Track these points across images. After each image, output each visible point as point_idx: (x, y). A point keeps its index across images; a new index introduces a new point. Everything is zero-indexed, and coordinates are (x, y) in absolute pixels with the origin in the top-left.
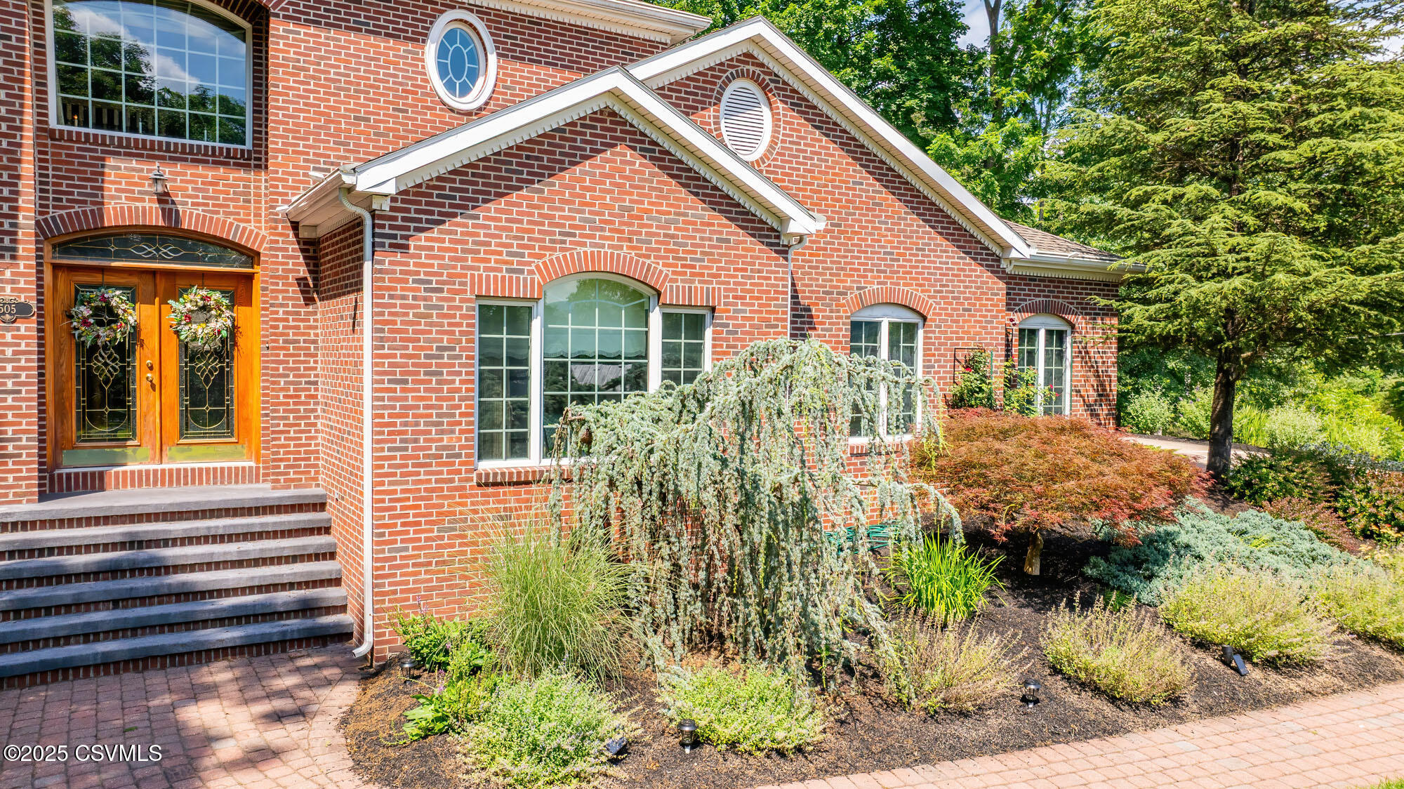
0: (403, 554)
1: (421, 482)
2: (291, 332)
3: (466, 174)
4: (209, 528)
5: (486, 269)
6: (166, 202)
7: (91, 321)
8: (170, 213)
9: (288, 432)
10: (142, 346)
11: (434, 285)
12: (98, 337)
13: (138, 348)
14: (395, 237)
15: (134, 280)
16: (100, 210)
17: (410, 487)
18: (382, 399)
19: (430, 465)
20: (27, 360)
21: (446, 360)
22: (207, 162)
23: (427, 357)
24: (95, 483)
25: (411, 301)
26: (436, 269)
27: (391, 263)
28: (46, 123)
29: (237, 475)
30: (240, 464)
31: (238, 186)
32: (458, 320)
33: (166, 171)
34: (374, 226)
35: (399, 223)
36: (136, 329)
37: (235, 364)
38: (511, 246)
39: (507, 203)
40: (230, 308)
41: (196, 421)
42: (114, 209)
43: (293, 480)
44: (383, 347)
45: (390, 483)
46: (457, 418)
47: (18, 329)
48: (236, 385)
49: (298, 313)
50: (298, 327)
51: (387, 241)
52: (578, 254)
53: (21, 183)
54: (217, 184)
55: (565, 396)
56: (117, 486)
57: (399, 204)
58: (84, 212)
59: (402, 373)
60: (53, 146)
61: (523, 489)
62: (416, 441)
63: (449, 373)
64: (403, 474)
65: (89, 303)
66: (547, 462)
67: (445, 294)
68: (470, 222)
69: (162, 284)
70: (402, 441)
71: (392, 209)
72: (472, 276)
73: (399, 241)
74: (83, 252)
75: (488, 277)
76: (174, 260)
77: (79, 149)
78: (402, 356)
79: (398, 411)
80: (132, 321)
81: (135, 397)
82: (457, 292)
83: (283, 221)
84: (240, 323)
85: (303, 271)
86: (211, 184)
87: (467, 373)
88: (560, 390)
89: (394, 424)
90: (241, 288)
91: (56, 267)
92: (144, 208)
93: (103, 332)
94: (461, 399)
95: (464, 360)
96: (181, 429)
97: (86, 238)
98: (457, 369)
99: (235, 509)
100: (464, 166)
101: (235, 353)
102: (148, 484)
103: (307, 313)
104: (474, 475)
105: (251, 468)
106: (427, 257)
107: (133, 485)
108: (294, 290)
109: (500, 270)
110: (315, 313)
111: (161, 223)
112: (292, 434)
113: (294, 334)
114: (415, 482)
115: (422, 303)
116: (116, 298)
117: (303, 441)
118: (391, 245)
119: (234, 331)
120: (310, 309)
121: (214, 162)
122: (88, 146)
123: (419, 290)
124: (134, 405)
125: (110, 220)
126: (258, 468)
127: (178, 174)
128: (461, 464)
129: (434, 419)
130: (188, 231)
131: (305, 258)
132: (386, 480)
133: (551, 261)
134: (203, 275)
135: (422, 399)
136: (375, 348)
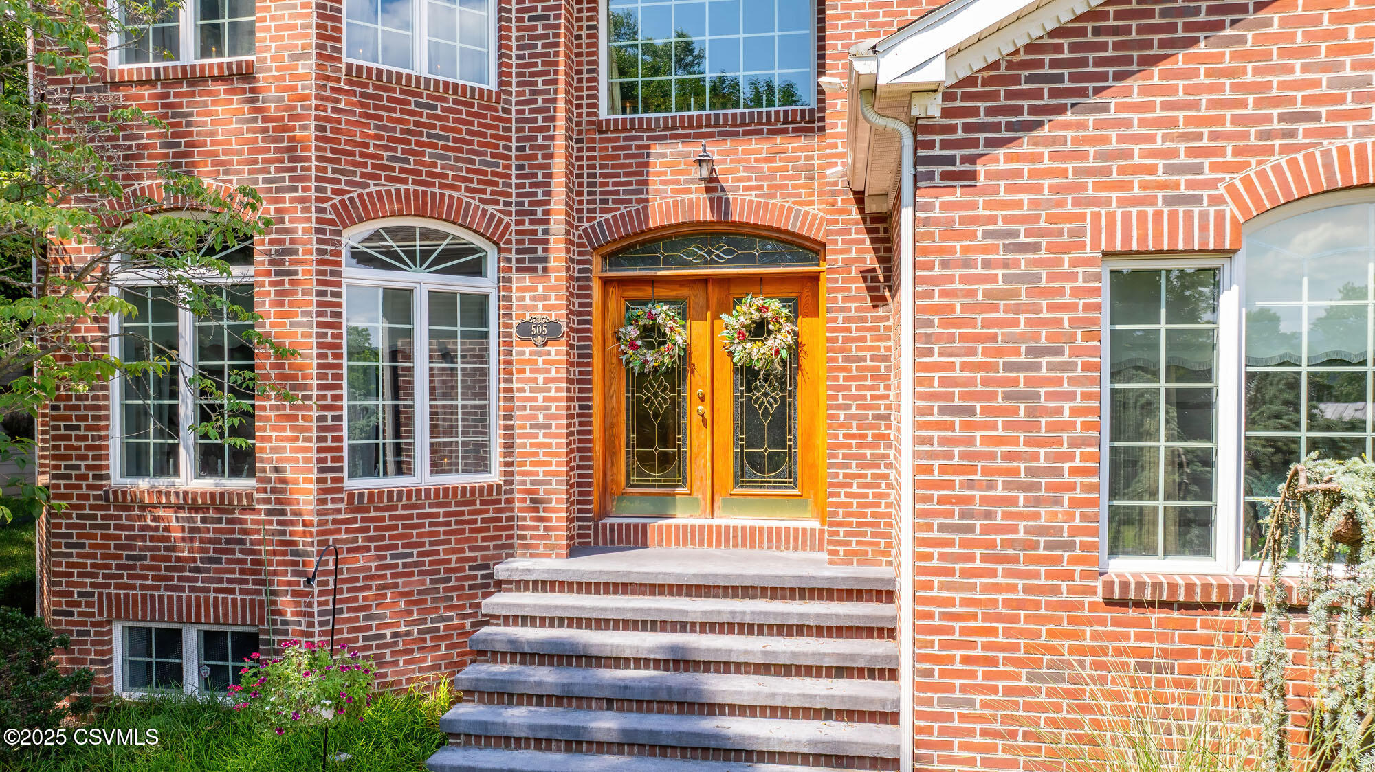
0: (964, 711)
1: (997, 588)
2: (854, 345)
3: (1082, 32)
4: (733, 613)
5: (1122, 202)
6: (714, 190)
7: (639, 343)
8: (720, 204)
9: (850, 485)
10: (693, 372)
11: (1023, 239)
12: (645, 362)
13: (688, 374)
14: (951, 160)
15: (685, 292)
16: (645, 208)
17: (978, 595)
18: (929, 441)
19: (1015, 560)
20: (557, 390)
21: (1044, 372)
22: (761, 132)
23: (1009, 367)
24: (636, 538)
25: (980, 270)
26: (1025, 210)
27: (944, 206)
28: (595, 114)
29: (796, 539)
30: (800, 524)
31: (799, 159)
32: (1067, 299)
33: (714, 150)
34: (917, 145)
35: (960, 135)
36: (686, 349)
37: (798, 394)
38: (1174, 153)
39: (1164, 75)
40: (792, 320)
41: (754, 467)
42: (660, 205)
43: (855, 553)
44: (930, 352)
45: (943, 586)
46: (1067, 478)
47: (549, 353)
48: (800, 421)
49: (864, 320)
50: (863, 339)
51: (938, 170)
52: (1326, 154)
53: (553, 181)
54: (773, 160)
55: (1296, 441)
56: (660, 545)
57: (958, 103)
58: (629, 213)
59: (963, 396)
60: (601, 140)
61: (1199, 618)
62: (989, 515)
63: (1050, 396)
64: (965, 573)
65: (636, 321)
66: (1251, 568)
67: (1043, 254)
68: (1091, 118)
69: (714, 293)
70: (963, 515)
71: (946, 113)
72: (1097, 216)
73: (959, 167)
74: (634, 263)
75: (1127, 217)
76: (729, 263)
77: (625, 139)
78: (964, 366)
79: (956, 461)
80: (680, 341)
81: (685, 435)
82: (1064, 249)
83: (845, 193)
84: (805, 339)
85: (870, 260)
86: (766, 160)
87: (1086, 396)
88: (1285, 428)
89: (950, 485)
90: (807, 292)
91: (606, 282)
92: (691, 200)
93: (650, 356)
94: (1073, 443)
95: (1079, 372)
96: (735, 476)
97: (633, 245)
98: (1066, 387)
99: (774, 589)
100: (1078, 19)
101: (799, 379)
102: (693, 544)
103: (877, 319)
104: (1099, 584)
105: (813, 530)
106: (1009, 189)
107: (677, 544)
108: (858, 288)
109: (1152, 201)
110: (887, 318)
111: (709, 217)
112: (855, 489)
113: (859, 349)
114: (986, 589)
115: (1000, 273)
116: (663, 313)
117: (870, 499)
118: (944, 176)
119: (796, 350)
120: (880, 312)
121: (770, 132)
122: (634, 134)
123: (994, 249)
124: (685, 444)
125: (655, 221)
126: (821, 531)
127: (728, 153)
128: (1073, 561)
129: (1023, 477)
130: (740, 224)
131: (873, 241)
132: (936, 580)
133: (1262, 175)
134: (761, 280)
135: (1000, 441)
136: (917, 353)
